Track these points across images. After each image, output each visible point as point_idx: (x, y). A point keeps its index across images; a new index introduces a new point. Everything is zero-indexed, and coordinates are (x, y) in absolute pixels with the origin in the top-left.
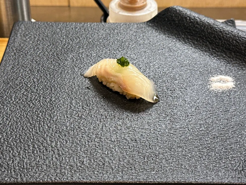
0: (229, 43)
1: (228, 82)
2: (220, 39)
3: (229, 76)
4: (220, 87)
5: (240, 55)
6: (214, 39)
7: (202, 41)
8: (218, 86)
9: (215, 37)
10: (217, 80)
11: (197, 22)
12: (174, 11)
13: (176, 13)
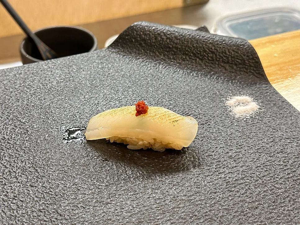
0: (226, 55)
1: (248, 103)
2: (213, 53)
3: (244, 95)
4: (245, 112)
5: (244, 66)
6: (205, 54)
7: (190, 58)
8: (242, 111)
9: (205, 51)
10: (235, 104)
11: (176, 37)
12: (141, 28)
13: (144, 30)
